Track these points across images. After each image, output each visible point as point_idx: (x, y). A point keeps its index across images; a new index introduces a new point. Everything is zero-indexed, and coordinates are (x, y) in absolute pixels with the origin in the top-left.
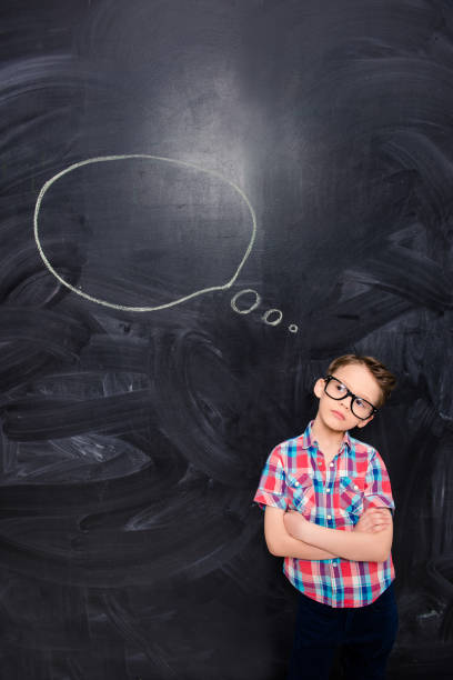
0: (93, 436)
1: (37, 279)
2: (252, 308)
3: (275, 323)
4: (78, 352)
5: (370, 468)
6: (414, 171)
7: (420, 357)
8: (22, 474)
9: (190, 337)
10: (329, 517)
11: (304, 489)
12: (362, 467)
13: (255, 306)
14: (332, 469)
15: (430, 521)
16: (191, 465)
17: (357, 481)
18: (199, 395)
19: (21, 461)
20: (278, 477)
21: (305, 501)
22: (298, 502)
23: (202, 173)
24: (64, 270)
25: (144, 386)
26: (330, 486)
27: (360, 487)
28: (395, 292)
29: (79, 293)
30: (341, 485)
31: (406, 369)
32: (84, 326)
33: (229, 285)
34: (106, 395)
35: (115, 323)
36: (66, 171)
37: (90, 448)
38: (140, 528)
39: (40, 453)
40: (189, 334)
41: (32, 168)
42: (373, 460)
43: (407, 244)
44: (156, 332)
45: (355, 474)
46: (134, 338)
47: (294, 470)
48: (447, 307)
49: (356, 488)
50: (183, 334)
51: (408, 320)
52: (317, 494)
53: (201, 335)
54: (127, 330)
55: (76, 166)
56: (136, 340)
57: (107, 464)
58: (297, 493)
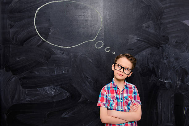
0: (52, 87)
1: (35, 38)
2: (101, 47)
3: (108, 51)
4: (47, 61)
5: (133, 92)
6: (149, 5)
7: (153, 61)
8: (28, 99)
9: (82, 56)
10: (122, 109)
11: (113, 101)
12: (131, 92)
13: (102, 46)
14: (122, 94)
15: (157, 113)
16: (82, 96)
17: (130, 97)
18: (85, 74)
19: (27, 95)
20: (105, 97)
21: (114, 104)
22: (112, 105)
23: (86, 6)
24: (43, 35)
25: (68, 71)
26: (122, 99)
27: (131, 99)
28: (144, 42)
29: (48, 42)
30: (125, 99)
31: (148, 66)
32: (50, 52)
33: (94, 40)
34: (56, 74)
35: (59, 51)
36: (44, 5)
37: (51, 91)
38: (66, 116)
39: (34, 93)
40: (82, 55)
41: (34, 4)
42: (134, 89)
43: (148, 27)
44: (71, 54)
45: (129, 95)
46: (65, 56)
47: (110, 95)
48: (160, 46)
49: (130, 99)
50: (80, 55)
51: (149, 50)
52: (118, 102)
53: (86, 55)
54: (63, 54)
55: (47, 3)
56: (65, 57)
57: (56, 96)
58: (111, 102)
